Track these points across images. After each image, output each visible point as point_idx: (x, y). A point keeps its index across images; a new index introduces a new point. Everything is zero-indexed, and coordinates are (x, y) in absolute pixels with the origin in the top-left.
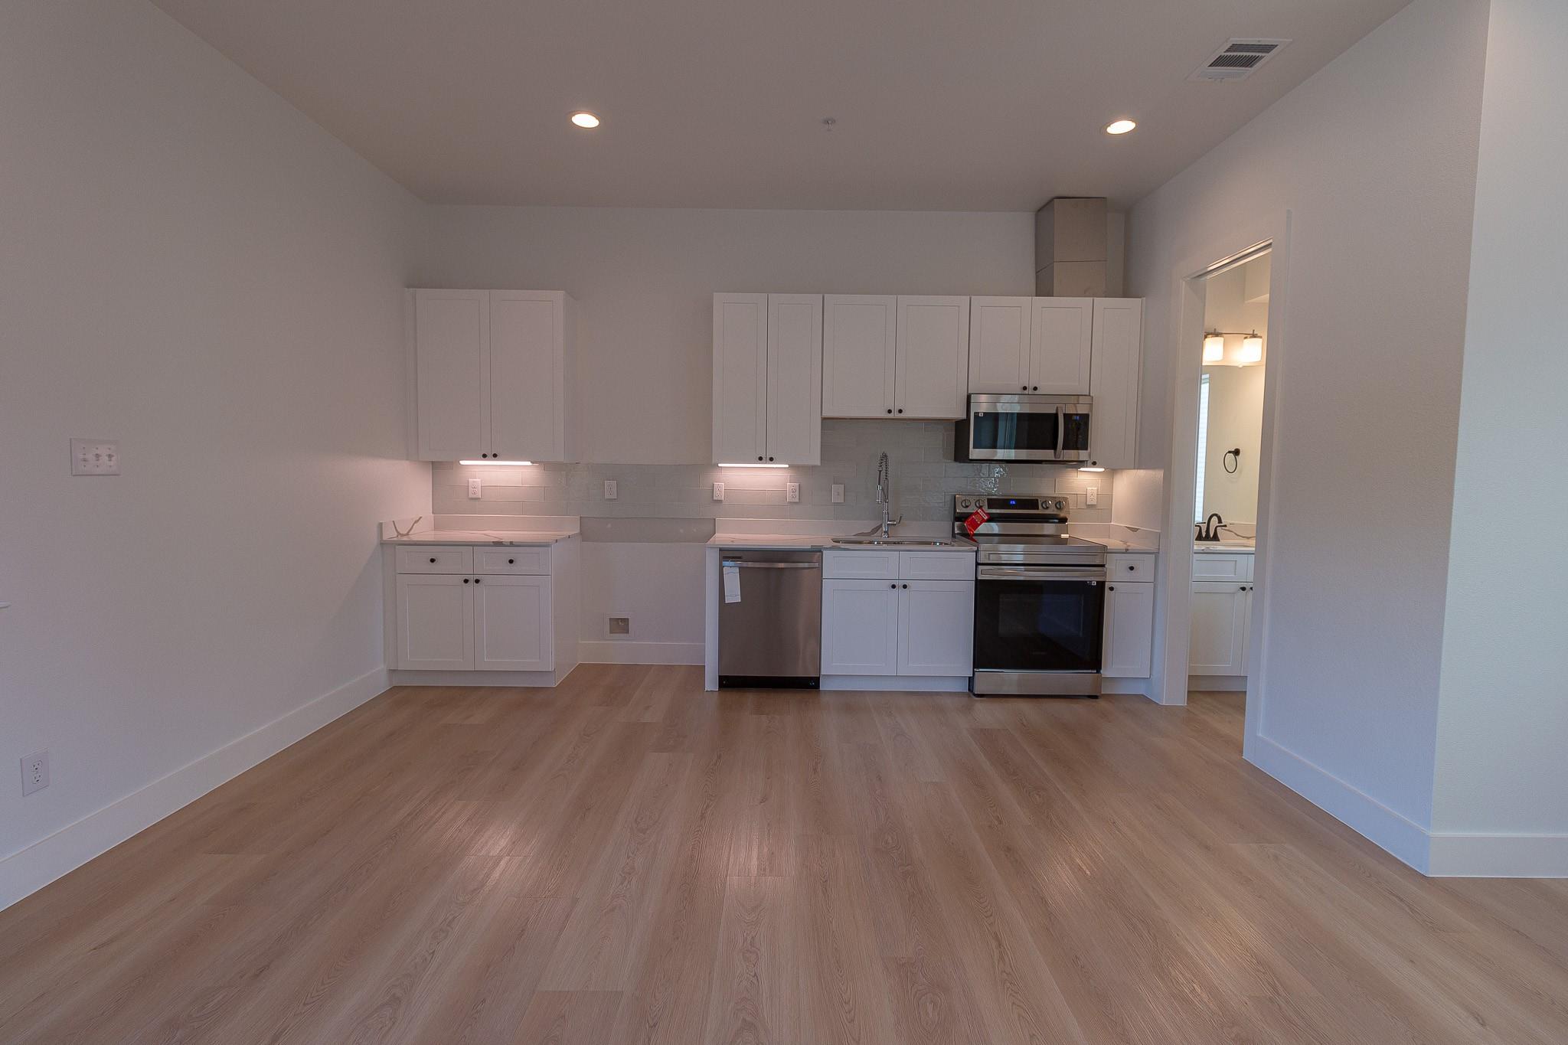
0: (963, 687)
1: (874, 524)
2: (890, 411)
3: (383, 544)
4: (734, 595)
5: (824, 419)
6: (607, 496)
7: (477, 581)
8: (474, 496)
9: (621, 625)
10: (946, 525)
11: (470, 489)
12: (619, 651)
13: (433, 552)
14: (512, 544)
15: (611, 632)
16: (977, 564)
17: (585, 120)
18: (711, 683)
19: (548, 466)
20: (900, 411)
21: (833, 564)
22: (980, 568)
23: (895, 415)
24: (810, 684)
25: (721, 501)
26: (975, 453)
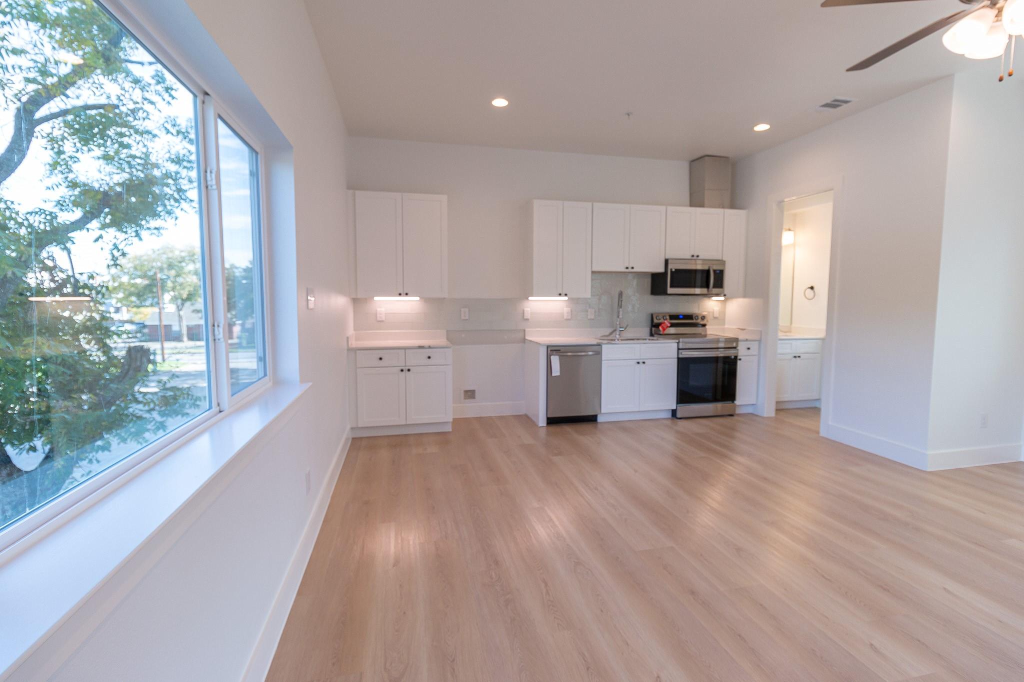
0: (669, 415)
1: (610, 330)
2: (627, 268)
3: (350, 350)
4: (556, 371)
5: (593, 272)
6: (463, 318)
7: (409, 370)
8: (381, 320)
9: (470, 394)
10: (647, 330)
11: (378, 315)
12: (471, 409)
13: (380, 353)
14: (430, 347)
15: (465, 399)
16: (679, 349)
17: (500, 103)
18: (542, 422)
19: (426, 300)
20: (633, 268)
21: (609, 352)
22: (680, 351)
23: (630, 270)
24: (592, 419)
25: (527, 320)
26: (670, 290)
